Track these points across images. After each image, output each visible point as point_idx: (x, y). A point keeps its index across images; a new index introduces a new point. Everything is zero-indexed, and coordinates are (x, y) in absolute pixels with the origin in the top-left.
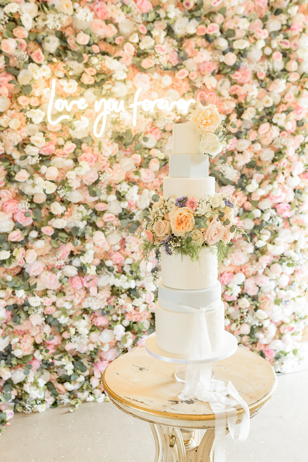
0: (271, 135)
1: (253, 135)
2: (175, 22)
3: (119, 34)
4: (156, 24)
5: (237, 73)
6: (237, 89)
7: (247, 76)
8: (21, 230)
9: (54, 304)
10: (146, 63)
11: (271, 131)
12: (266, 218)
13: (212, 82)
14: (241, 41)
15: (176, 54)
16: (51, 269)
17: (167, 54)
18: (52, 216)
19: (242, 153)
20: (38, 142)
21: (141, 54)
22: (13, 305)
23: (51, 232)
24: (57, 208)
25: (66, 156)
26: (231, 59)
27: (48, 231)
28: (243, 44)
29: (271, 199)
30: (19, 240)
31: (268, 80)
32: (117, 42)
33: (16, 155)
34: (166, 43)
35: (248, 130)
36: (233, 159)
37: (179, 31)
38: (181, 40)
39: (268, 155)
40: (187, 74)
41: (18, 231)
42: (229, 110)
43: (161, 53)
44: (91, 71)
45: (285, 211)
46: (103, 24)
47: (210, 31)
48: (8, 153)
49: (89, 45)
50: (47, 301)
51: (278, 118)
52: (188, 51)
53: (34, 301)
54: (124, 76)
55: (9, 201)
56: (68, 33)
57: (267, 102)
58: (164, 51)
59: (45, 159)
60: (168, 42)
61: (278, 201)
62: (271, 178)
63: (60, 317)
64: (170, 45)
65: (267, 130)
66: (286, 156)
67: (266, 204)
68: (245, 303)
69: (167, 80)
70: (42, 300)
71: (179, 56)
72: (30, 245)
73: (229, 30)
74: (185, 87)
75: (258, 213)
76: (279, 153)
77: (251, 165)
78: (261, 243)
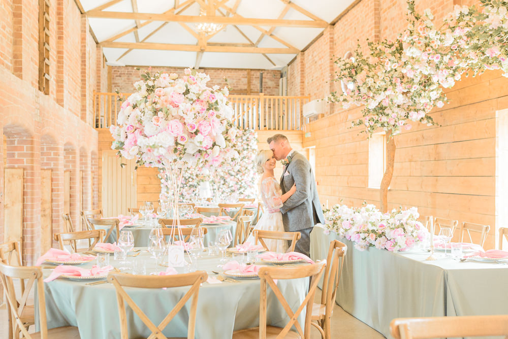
0: (243, 164)
8: (183, 184)
12: (243, 184)
16: (188, 194)
18: (189, 182)
19: (236, 168)
24: (190, 180)
27: (188, 185)
30: (182, 187)
36: (233, 170)
45: (248, 183)
53: (184, 201)
55: (181, 178)
61: (246, 180)
62: (244, 175)
67: (243, 181)
75: (240, 183)
76: (246, 168)
77: (239, 171)
78: (240, 191)
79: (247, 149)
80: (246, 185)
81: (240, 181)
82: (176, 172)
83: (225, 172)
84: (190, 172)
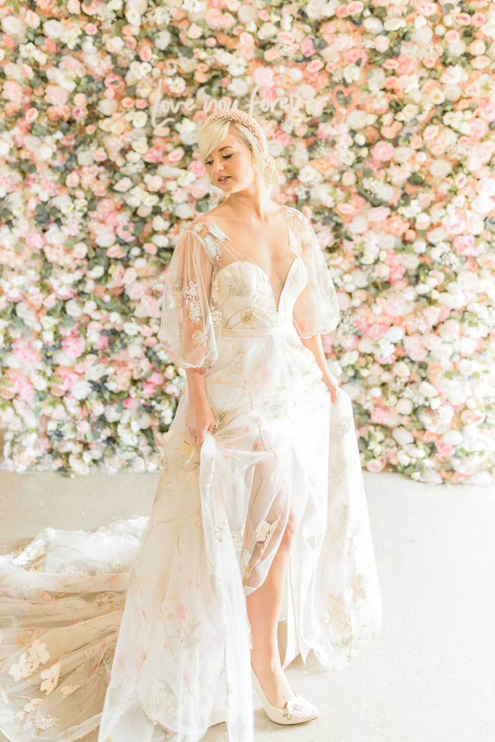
0: (443, 142)
1: (416, 141)
2: (306, 4)
3: (239, 23)
4: (285, 9)
5: (392, 61)
6: (394, 81)
7: (409, 64)
8: (121, 245)
9: (155, 335)
10: (269, 55)
11: (443, 136)
12: (435, 254)
13: (353, 74)
14: (395, 20)
15: (310, 42)
17: (295, 42)
18: (154, 232)
19: (399, 165)
20: (139, 148)
21: (264, 46)
22: (111, 330)
23: (154, 251)
25: (174, 165)
26: (383, 44)
27: (151, 248)
28: (396, 24)
29: (445, 230)
30: (120, 257)
31: (440, 68)
32: (235, 32)
33: (119, 162)
34: (295, 30)
35: (409, 134)
36: (386, 173)
37: (313, 14)
38: (317, 26)
39: (440, 168)
40: (322, 66)
41: (117, 246)
42: (382, 110)
43: (285, 42)
44: (202, 67)
45: (466, 246)
46: (218, 13)
47: (351, 11)
48: (112, 159)
49: (203, 37)
50: (146, 330)
51: (451, 118)
52: (326, 37)
53: (131, 328)
54: (242, 70)
55: (111, 212)
56: (180, 26)
57: (437, 97)
58: (290, 39)
59: (150, 167)
60: (299, 29)
61: (455, 231)
62: (444, 200)
63: (159, 351)
64: (300, 32)
65: (435, 134)
66: (465, 170)
67: (435, 236)
68: (403, 370)
69: (297, 74)
70: (139, 328)
71: (314, 45)
72: (130, 263)
73: (380, 7)
74: (323, 81)
75: (420, 246)
76: (458, 166)
77: (416, 181)
78: (422, 289)
79: (468, 56)
80: (454, 259)
81: (422, 234)
82: (88, 180)
83: (339, 185)
84: (154, 182)
